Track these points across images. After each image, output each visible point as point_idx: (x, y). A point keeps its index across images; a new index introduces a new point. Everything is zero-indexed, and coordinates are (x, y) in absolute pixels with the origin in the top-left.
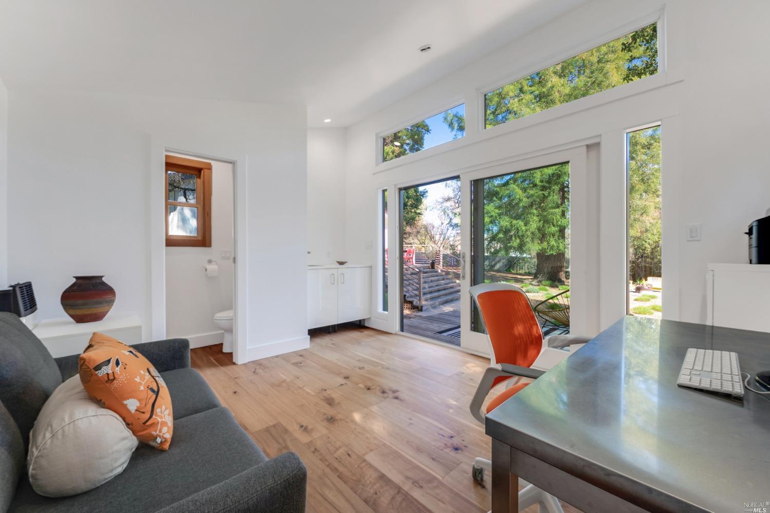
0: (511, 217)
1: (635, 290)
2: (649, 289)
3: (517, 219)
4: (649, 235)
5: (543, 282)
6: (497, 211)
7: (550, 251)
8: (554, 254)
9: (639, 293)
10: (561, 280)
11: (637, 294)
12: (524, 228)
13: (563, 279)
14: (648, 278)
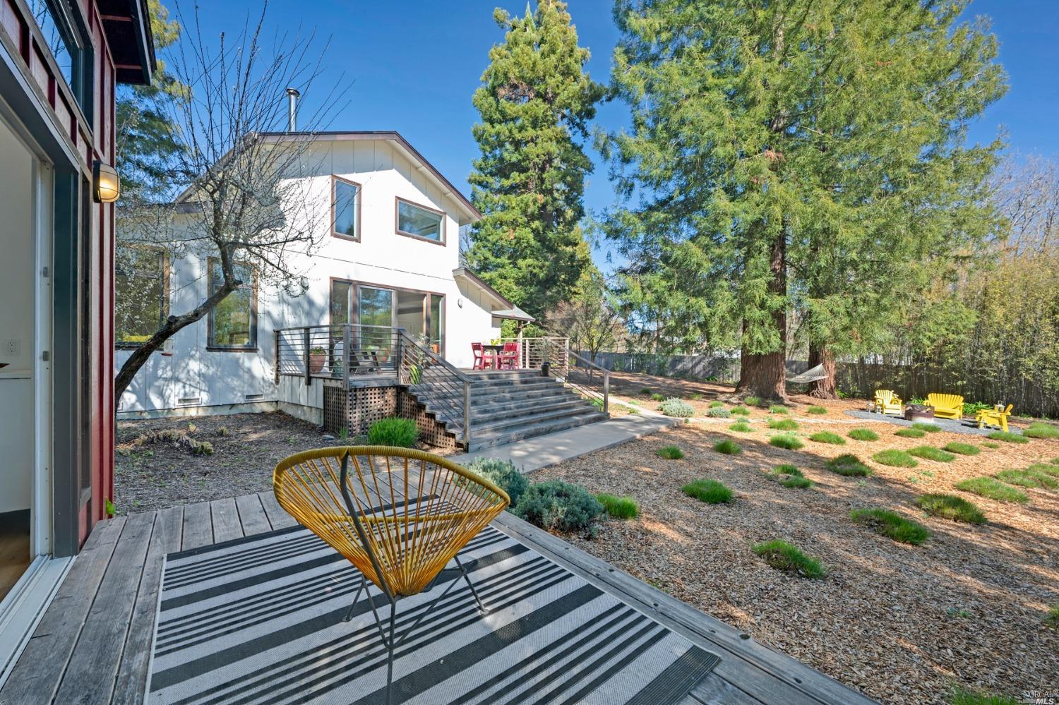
0: (687, 293)
1: (903, 416)
2: (929, 415)
3: (696, 297)
4: (931, 324)
5: (748, 400)
6: (664, 283)
7: (757, 348)
8: (763, 353)
9: (910, 420)
10: (778, 395)
11: (907, 422)
12: (707, 311)
13: (781, 395)
14: (929, 396)
